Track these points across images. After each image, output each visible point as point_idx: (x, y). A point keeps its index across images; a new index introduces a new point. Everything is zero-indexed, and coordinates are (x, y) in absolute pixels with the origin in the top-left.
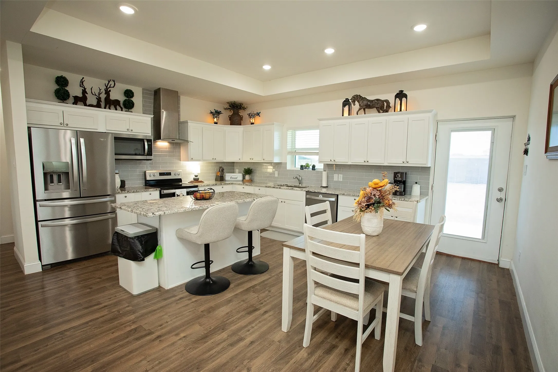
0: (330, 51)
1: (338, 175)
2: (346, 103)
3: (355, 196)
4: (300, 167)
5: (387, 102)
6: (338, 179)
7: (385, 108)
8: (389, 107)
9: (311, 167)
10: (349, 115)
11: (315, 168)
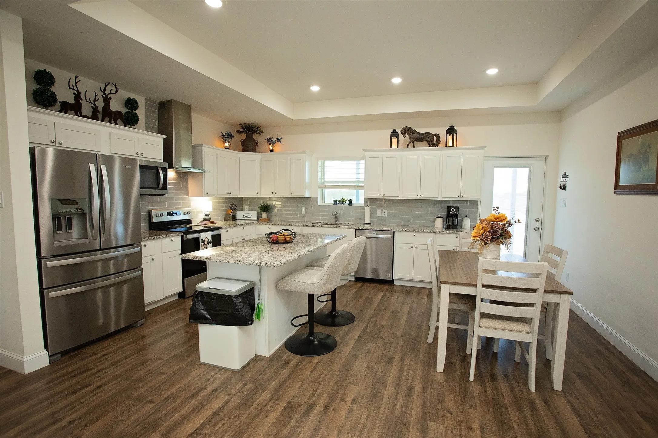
0: (397, 81)
1: (382, 210)
2: (394, 134)
3: (415, 231)
4: (333, 203)
5: (437, 136)
6: (382, 215)
7: (435, 142)
8: (439, 141)
9: (347, 202)
10: (398, 147)
11: (352, 203)
